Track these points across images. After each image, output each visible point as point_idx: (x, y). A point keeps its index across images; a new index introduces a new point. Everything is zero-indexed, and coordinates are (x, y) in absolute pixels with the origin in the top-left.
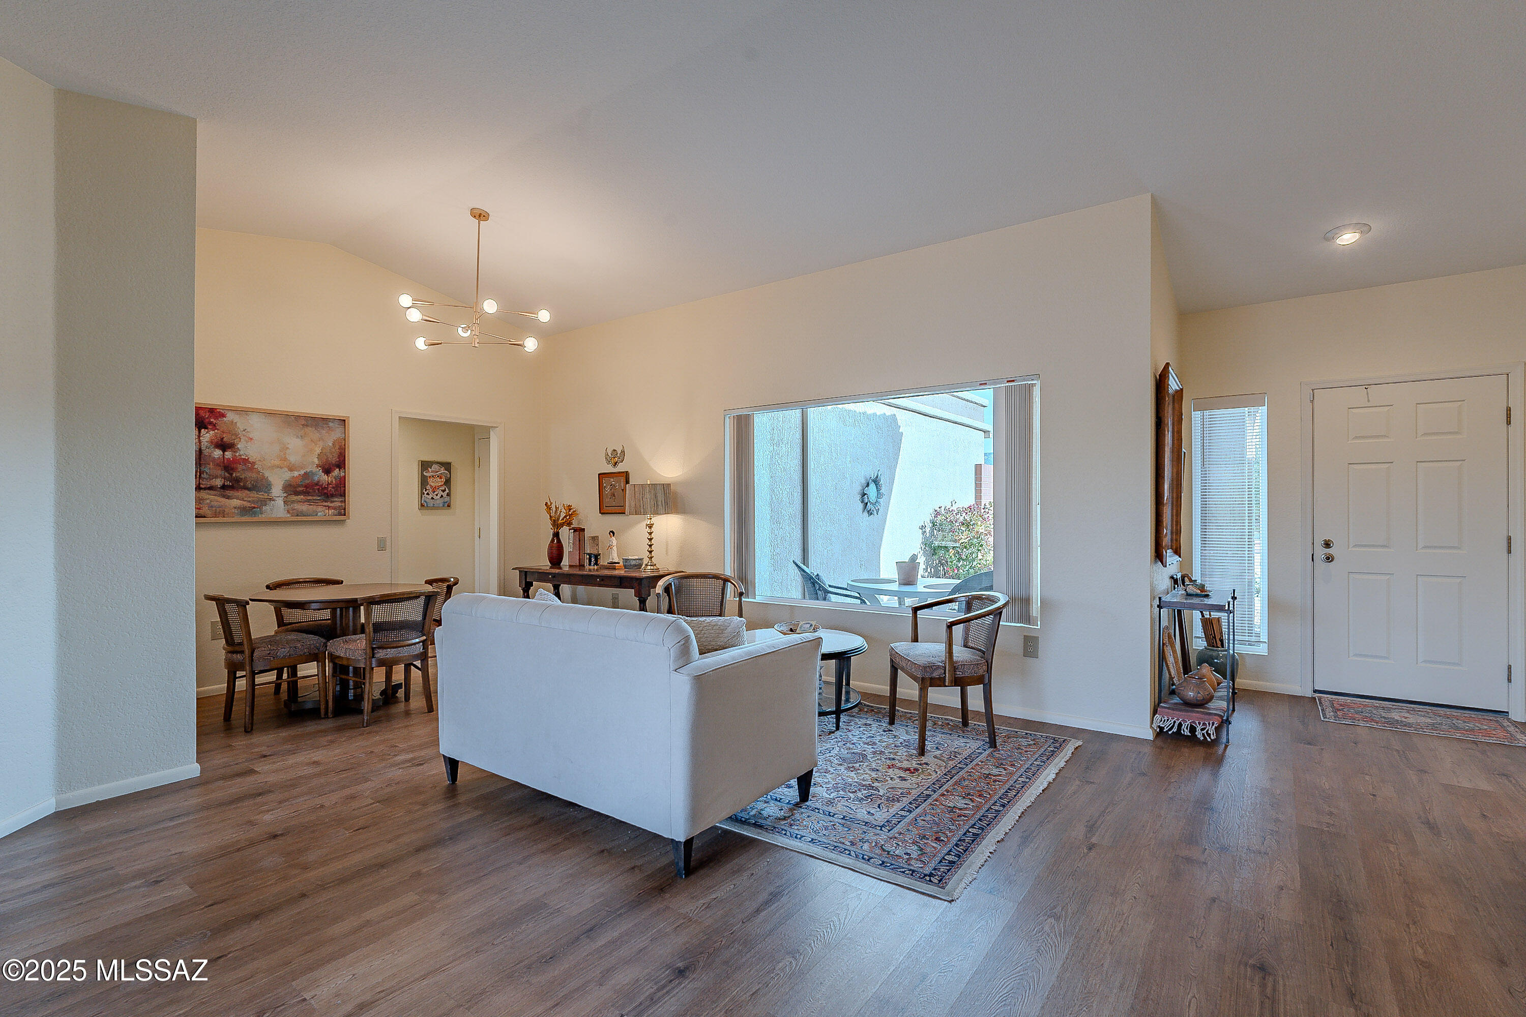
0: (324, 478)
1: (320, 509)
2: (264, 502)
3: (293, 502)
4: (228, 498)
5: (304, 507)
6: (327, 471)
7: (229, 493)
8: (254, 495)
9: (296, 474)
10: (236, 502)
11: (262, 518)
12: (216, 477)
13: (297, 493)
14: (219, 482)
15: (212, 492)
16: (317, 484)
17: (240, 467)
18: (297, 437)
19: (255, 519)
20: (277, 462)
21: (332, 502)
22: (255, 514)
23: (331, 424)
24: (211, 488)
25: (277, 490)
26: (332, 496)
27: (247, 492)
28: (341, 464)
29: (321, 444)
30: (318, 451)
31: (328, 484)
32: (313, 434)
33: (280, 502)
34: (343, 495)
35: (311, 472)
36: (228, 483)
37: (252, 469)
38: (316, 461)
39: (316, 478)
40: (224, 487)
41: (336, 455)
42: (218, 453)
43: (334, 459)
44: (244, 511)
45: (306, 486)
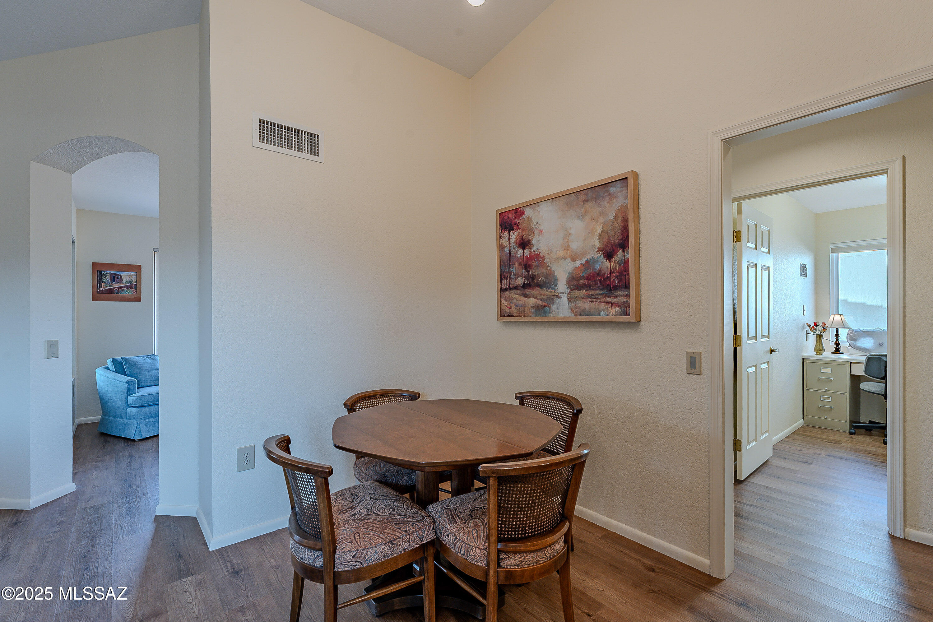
0: (606, 265)
1: (603, 306)
2: (552, 299)
3: (576, 298)
4: (527, 296)
5: (586, 305)
6: (609, 256)
7: (528, 291)
8: (544, 291)
9: (578, 263)
10: (532, 301)
11: (550, 317)
12: (519, 276)
13: (579, 288)
14: (520, 281)
15: (517, 291)
16: (598, 274)
17: (534, 263)
18: (579, 218)
19: (544, 319)
20: (561, 253)
21: (616, 297)
22: (545, 313)
23: (612, 190)
24: (516, 288)
25: (562, 287)
26: (616, 288)
27: (539, 289)
28: (624, 245)
29: (602, 220)
30: (599, 229)
31: (611, 272)
32: (593, 208)
33: (564, 299)
34: (627, 287)
35: (593, 258)
36: (527, 282)
37: (542, 264)
38: (597, 244)
39: (597, 267)
40: (524, 286)
41: (619, 231)
42: (520, 251)
43: (617, 238)
44: (540, 310)
45: (588, 278)
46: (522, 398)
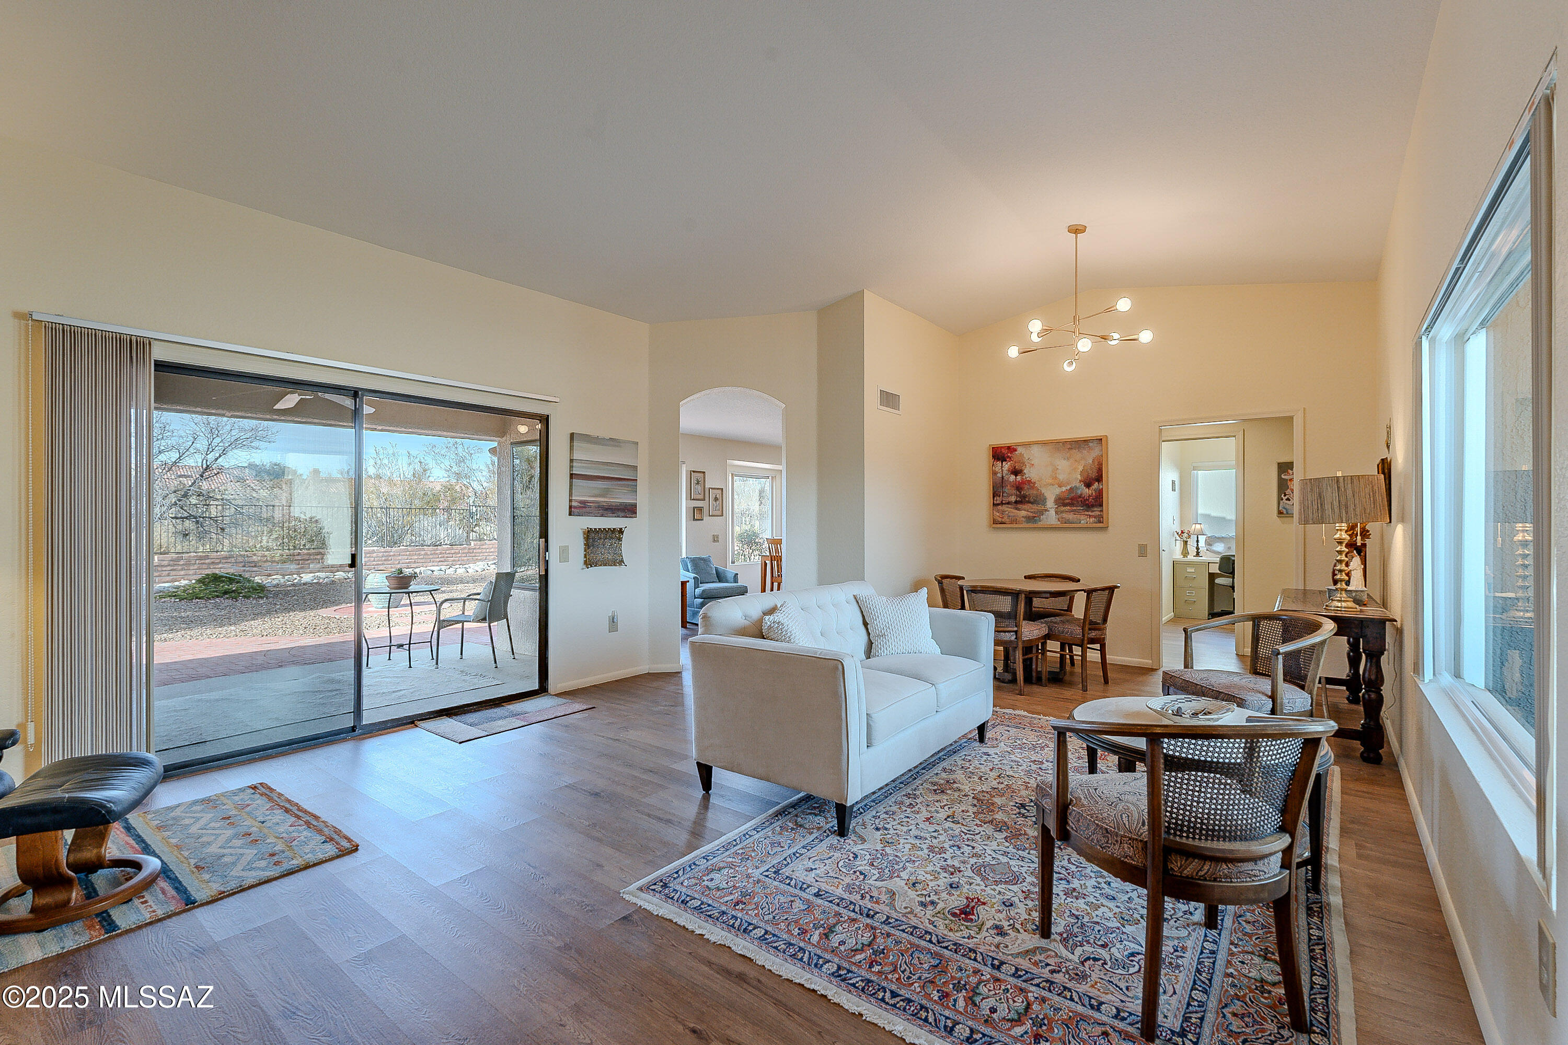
0: (1086, 492)
1: (1083, 517)
2: (1042, 513)
3: (1062, 512)
4: (1019, 510)
5: (1071, 516)
6: (1088, 485)
7: (1020, 506)
8: (1035, 507)
9: (1064, 489)
10: (1023, 513)
11: (1040, 524)
12: (1012, 495)
13: (1065, 505)
14: (1013, 499)
15: (1010, 506)
16: (1080, 497)
17: (1026, 487)
18: (1064, 459)
19: (1035, 526)
20: (1050, 481)
21: (1092, 511)
22: (1035, 522)
23: (1091, 444)
24: (1008, 503)
25: (1050, 503)
26: (1093, 506)
27: (1030, 505)
28: (1099, 479)
29: (1083, 462)
30: (1081, 468)
31: (1089, 496)
32: (1077, 454)
33: (1052, 512)
34: (1101, 505)
35: (1075, 486)
36: (1018, 499)
37: (1033, 488)
38: (1079, 477)
39: (1079, 492)
40: (1016, 502)
41: (1095, 471)
42: (1012, 477)
43: (1094, 475)
44: (1029, 519)
45: (1072, 499)
46: (1025, 577)
